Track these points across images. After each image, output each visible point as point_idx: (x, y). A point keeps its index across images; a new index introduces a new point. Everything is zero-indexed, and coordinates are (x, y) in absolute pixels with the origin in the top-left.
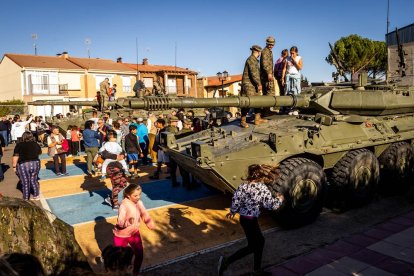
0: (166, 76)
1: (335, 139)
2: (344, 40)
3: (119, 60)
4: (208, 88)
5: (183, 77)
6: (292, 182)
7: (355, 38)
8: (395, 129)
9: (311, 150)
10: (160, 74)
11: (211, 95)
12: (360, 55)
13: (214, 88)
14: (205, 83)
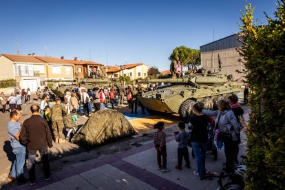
0: (88, 67)
1: (200, 93)
2: (178, 49)
3: (62, 58)
4: (108, 73)
5: (96, 67)
6: (188, 108)
7: (183, 48)
8: (218, 91)
9: (194, 97)
10: (85, 65)
11: (110, 76)
12: (186, 57)
13: (112, 73)
14: (107, 70)
